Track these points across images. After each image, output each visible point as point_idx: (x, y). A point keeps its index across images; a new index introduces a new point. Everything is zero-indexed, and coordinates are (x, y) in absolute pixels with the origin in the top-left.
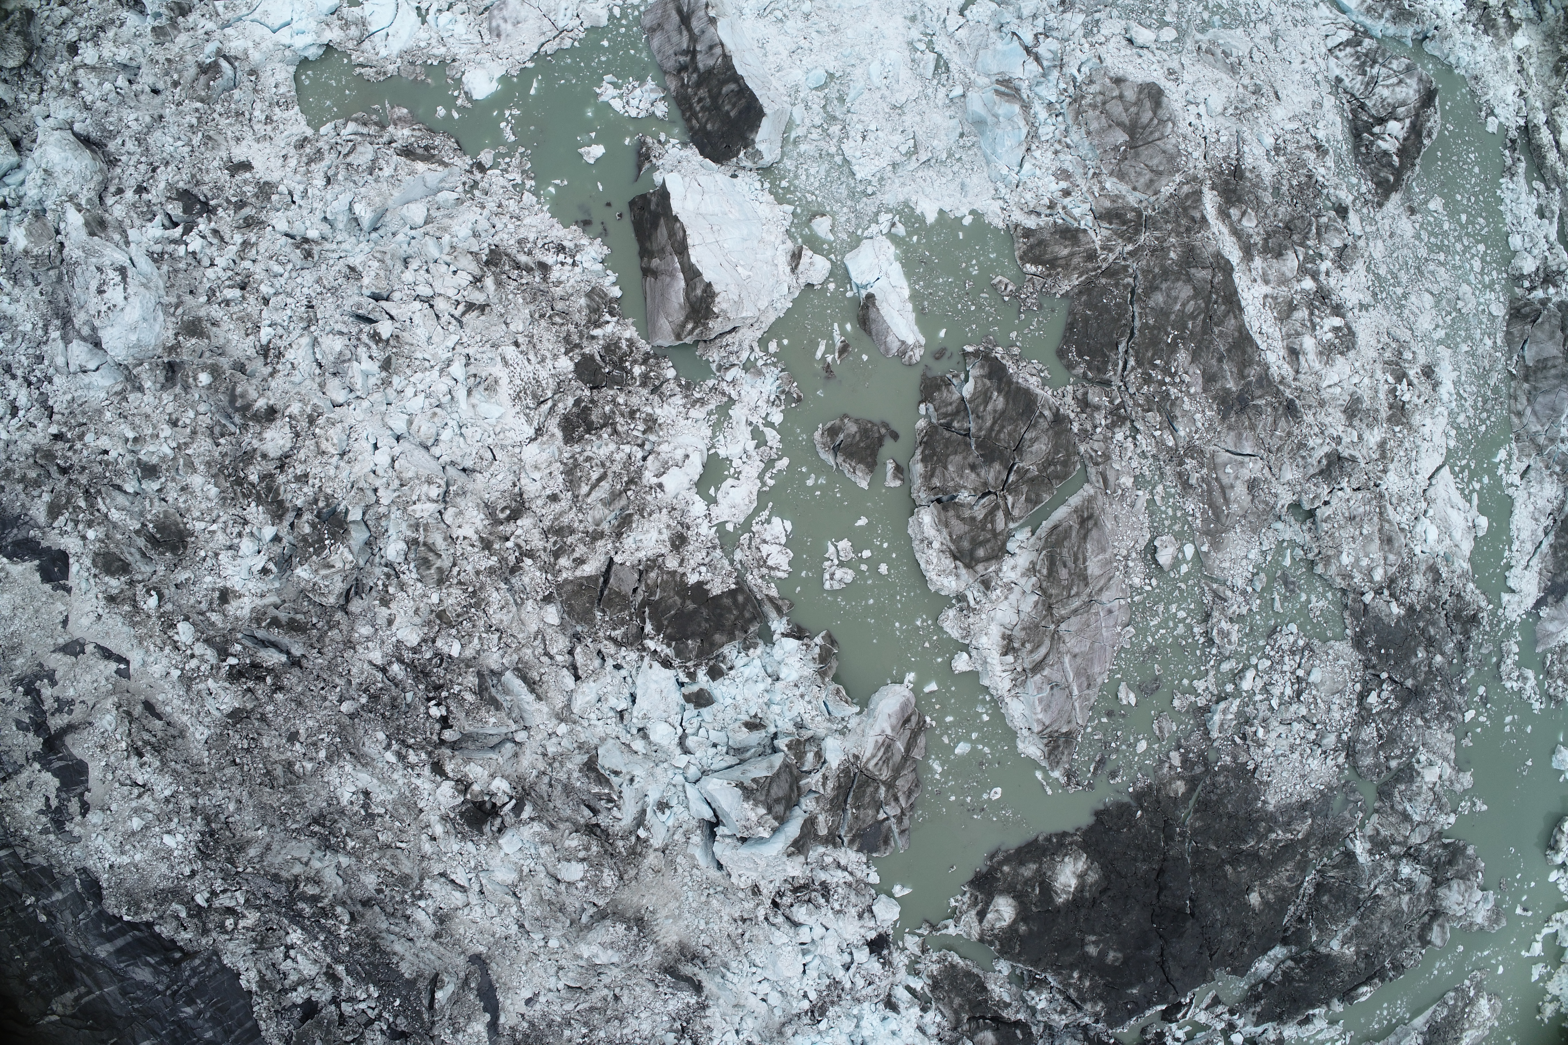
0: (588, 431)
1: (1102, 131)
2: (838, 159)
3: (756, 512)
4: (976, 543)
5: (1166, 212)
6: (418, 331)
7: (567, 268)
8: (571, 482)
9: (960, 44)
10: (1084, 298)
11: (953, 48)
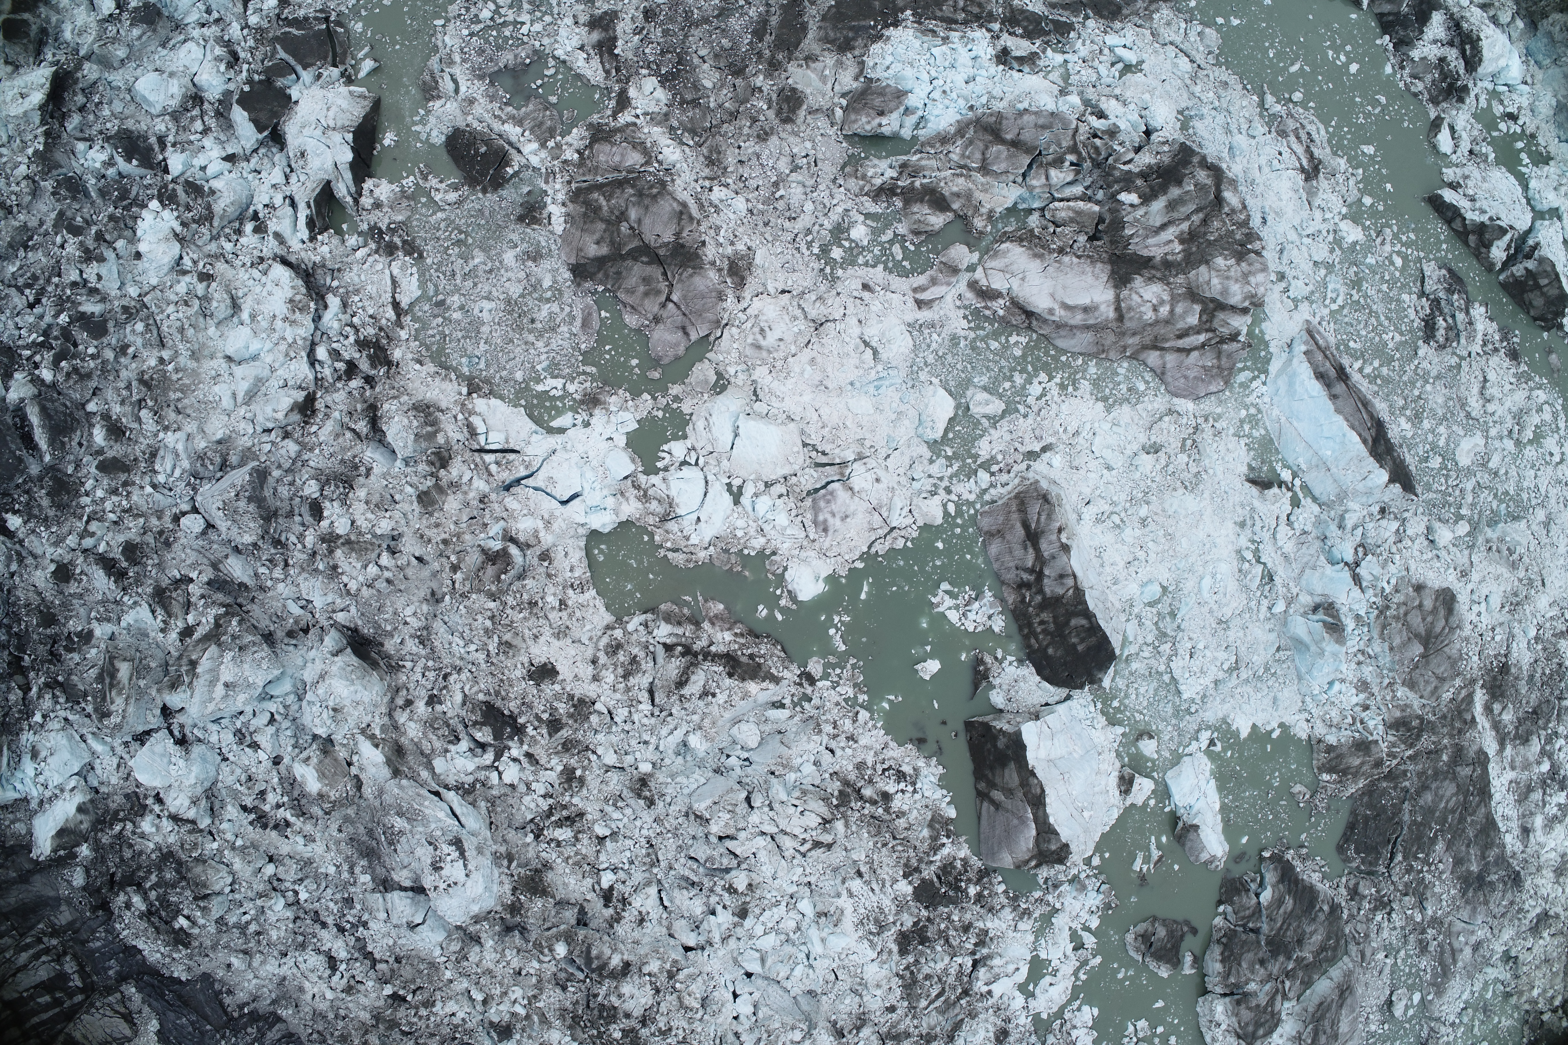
0: (922, 943)
1: (1404, 645)
2: (1166, 678)
3: (1069, 1002)
4: (1258, 1025)
5: (1444, 717)
6: (764, 868)
7: (908, 795)
8: (908, 995)
9: (1286, 557)
10: (1366, 799)
11: (1279, 559)
